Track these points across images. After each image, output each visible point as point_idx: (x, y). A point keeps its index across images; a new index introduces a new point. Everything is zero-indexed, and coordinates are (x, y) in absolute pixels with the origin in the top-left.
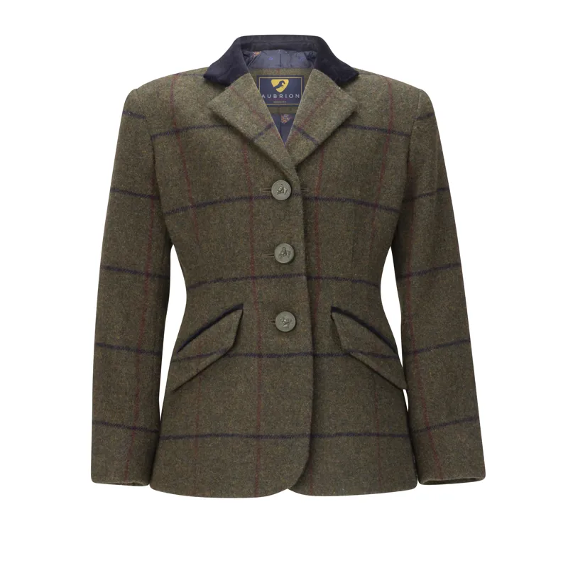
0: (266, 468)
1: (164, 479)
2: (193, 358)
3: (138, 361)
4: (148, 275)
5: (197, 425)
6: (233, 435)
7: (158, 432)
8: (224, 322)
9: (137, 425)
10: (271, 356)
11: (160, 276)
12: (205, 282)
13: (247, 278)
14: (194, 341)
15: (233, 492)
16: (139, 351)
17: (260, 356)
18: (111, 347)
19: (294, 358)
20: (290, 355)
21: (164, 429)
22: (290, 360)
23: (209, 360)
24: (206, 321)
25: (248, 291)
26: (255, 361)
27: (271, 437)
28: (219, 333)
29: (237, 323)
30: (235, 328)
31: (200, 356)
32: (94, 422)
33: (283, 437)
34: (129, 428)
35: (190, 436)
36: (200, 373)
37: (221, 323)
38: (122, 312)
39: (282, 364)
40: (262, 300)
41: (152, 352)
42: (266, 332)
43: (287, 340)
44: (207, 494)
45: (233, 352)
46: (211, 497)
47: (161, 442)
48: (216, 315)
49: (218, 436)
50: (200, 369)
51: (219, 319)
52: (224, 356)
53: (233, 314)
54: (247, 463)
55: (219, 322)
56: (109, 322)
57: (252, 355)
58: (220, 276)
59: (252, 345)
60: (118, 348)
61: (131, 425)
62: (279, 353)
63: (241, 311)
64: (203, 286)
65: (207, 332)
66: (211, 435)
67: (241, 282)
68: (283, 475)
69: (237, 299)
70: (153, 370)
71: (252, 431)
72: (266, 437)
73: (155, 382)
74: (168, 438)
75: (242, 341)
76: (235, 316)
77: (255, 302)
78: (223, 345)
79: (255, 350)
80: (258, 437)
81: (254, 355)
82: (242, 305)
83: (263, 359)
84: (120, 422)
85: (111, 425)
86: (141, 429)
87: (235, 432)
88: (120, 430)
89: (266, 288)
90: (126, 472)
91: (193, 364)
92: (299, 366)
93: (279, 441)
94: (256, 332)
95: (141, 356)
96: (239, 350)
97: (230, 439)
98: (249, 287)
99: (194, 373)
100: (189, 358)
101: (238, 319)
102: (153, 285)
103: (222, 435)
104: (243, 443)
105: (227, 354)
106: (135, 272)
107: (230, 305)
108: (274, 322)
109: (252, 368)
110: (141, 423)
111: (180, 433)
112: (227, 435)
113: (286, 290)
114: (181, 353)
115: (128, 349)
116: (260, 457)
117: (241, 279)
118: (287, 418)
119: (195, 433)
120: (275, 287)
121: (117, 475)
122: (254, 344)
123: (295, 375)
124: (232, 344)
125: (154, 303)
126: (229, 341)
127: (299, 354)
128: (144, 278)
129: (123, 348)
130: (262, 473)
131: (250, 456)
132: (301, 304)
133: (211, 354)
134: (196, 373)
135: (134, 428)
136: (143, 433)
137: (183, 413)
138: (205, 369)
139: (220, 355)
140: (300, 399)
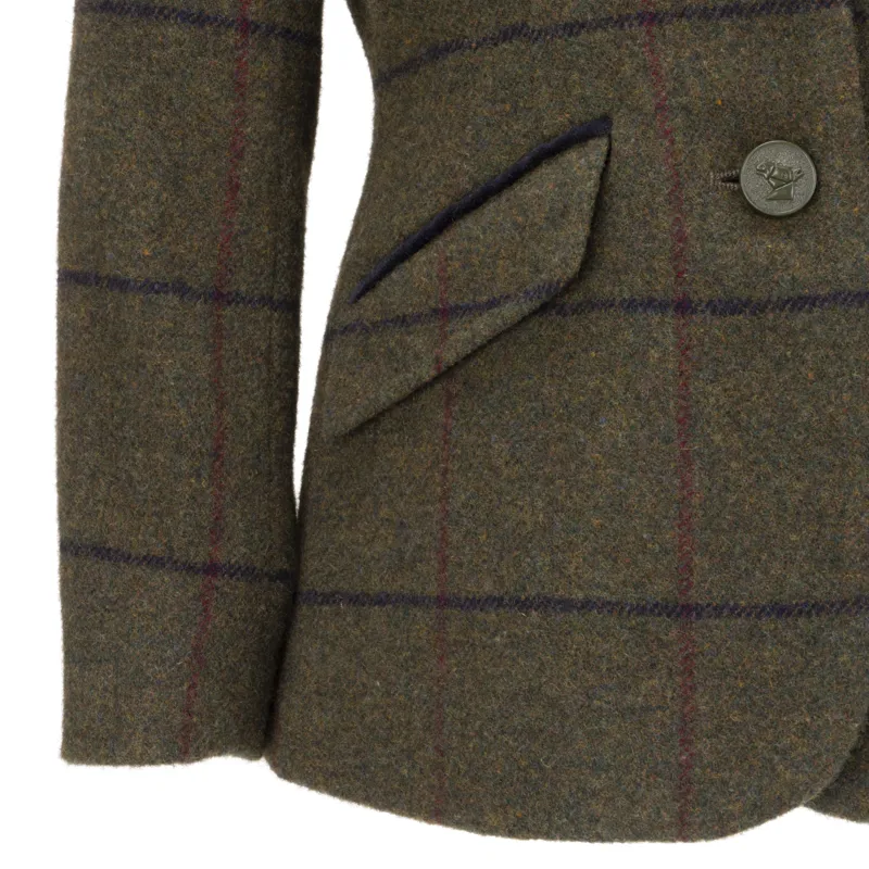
0: (719, 729)
1: (318, 743)
2: (418, 318)
3: (218, 328)
4: (246, 27)
5: (444, 561)
6: (586, 605)
7: (291, 578)
8: (541, 186)
9: (221, 557)
10: (729, 307)
11: (287, 33)
12: (457, 45)
13: (620, 22)
14: (421, 257)
15: (594, 820)
16: (219, 297)
17: (683, 307)
18: (120, 284)
19: (817, 312)
20: (799, 303)
21: (311, 564)
22: (800, 320)
23: (483, 326)
24: (465, 184)
25: (627, 69)
26: (665, 328)
27: (735, 612)
28: (520, 228)
29: (590, 186)
30: (587, 207)
31: (445, 313)
32: (69, 548)
33: (781, 611)
34: (190, 569)
35: (414, 601)
36: (446, 373)
37: (527, 190)
38: (157, 161)
39: (770, 338)
40: (684, 100)
41: (266, 300)
42: (703, 218)
43: (787, 247)
44: (492, 819)
45: (578, 297)
46: (511, 833)
47: (304, 610)
48: (503, 161)
49: (525, 605)
50: (450, 357)
51: (515, 176)
52: (543, 309)
53: (572, 155)
54: (646, 709)
55: (517, 187)
56: (112, 198)
57: (650, 303)
58: (517, 19)
59: (650, 269)
60: (149, 287)
61: (199, 556)
62: (760, 294)
63: (603, 143)
64: (450, 60)
65: (469, 225)
66: (498, 602)
67: (599, 35)
68: (784, 753)
69: (583, 99)
70: (269, 362)
71: (660, 589)
72: (718, 611)
73: (277, 405)
74: (329, 598)
75: (613, 253)
76: (582, 164)
77: (660, 107)
78: (538, 271)
79: (663, 287)
80: (683, 611)
81: (662, 307)
82: (606, 120)
83: (697, 318)
84: (158, 550)
85: (128, 558)
86: (233, 571)
87: (597, 593)
88: (162, 580)
89: (698, 57)
90: (186, 727)
91: (418, 342)
92: (834, 346)
93: (767, 625)
94: (665, 222)
95: (228, 311)
96: (600, 285)
97: (574, 616)
98: (633, 55)
99: (427, 372)
100: (403, 321)
101: (595, 174)
102: (266, 65)
103: (545, 604)
104: (626, 635)
105: (554, 303)
106: (200, 20)
107: (555, 122)
108: (736, 180)
109: (654, 354)
110: (235, 552)
111: (375, 585)
112: (567, 605)
113: (777, 62)
114: (369, 301)
115: (181, 289)
116: (693, 688)
117: (600, 24)
118: (794, 537)
119: (432, 589)
120: (733, 48)
121: (153, 738)
122: (661, 264)
123: (821, 376)
124: (576, 265)
125: (270, 126)
126: (561, 255)
127: (835, 297)
128: (231, 37)
129: (164, 288)
130: (702, 746)
131: (655, 682)
132: (833, 110)
133: (492, 303)
134: (433, 373)
135: (212, 569)
136: (242, 584)
137: (384, 512)
138: (468, 358)
139: (526, 308)
140: (845, 466)
